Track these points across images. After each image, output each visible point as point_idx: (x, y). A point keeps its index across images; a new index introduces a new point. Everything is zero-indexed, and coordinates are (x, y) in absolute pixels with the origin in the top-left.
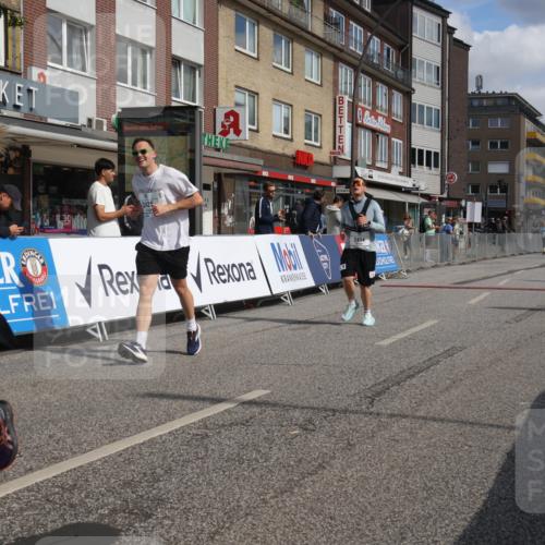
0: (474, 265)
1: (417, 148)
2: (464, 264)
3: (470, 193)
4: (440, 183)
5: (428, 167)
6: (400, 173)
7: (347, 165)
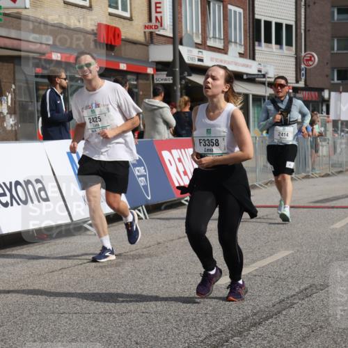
0: (340, 178)
1: (263, 19)
2: (327, 175)
3: (336, 81)
4: (294, 66)
5: (278, 46)
6: (240, 54)
7: (168, 43)
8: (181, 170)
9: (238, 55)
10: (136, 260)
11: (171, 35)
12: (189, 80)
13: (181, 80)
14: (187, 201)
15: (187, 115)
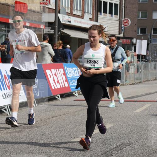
0: (140, 85)
1: (103, 1)
2: (133, 84)
3: (140, 34)
4: (118, 26)
5: (110, 15)
6: (90, 18)
7: (52, 12)
11: (54, 8)
12: (63, 32)
13: (58, 32)
14: (58, 97)
15: (61, 51)
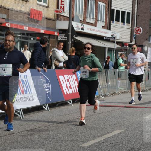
4: (130, 34)
5: (122, 23)
6: (102, 26)
7: (66, 20)
8: (68, 85)
9: (102, 27)
10: (41, 133)
11: (68, 16)
12: (76, 39)
13: (71, 39)
14: (70, 102)
15: (74, 57)
